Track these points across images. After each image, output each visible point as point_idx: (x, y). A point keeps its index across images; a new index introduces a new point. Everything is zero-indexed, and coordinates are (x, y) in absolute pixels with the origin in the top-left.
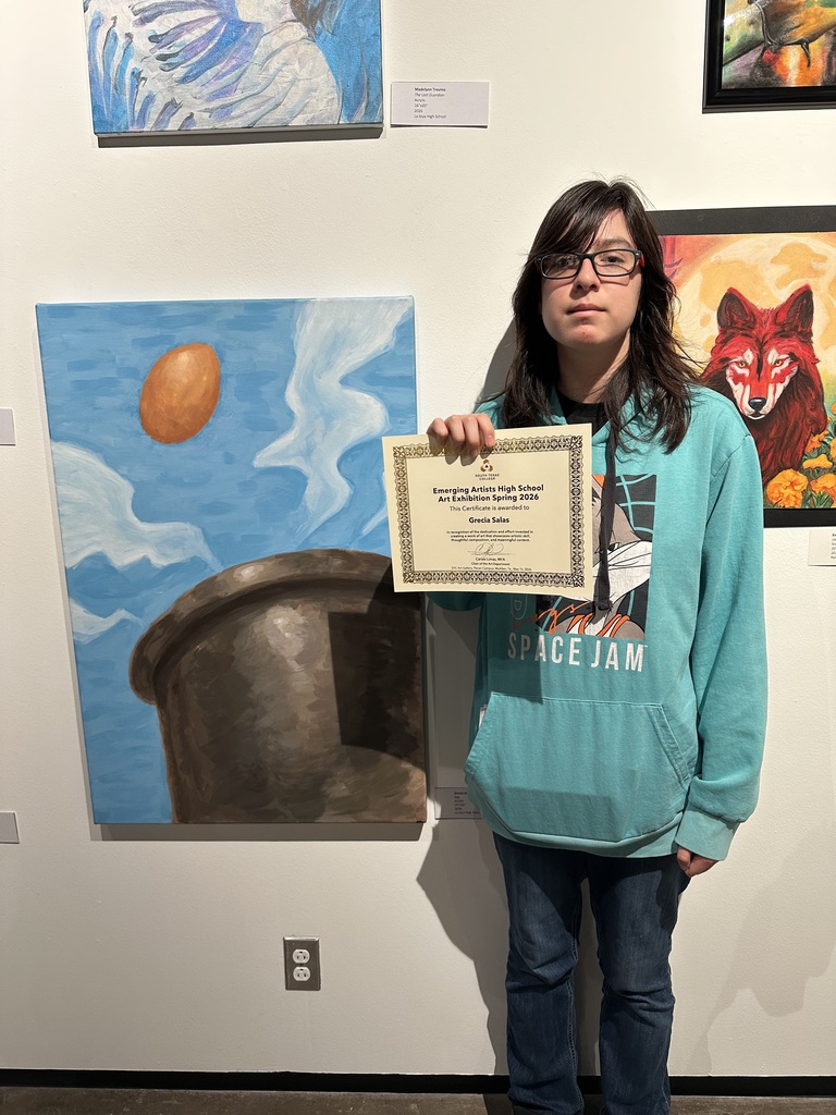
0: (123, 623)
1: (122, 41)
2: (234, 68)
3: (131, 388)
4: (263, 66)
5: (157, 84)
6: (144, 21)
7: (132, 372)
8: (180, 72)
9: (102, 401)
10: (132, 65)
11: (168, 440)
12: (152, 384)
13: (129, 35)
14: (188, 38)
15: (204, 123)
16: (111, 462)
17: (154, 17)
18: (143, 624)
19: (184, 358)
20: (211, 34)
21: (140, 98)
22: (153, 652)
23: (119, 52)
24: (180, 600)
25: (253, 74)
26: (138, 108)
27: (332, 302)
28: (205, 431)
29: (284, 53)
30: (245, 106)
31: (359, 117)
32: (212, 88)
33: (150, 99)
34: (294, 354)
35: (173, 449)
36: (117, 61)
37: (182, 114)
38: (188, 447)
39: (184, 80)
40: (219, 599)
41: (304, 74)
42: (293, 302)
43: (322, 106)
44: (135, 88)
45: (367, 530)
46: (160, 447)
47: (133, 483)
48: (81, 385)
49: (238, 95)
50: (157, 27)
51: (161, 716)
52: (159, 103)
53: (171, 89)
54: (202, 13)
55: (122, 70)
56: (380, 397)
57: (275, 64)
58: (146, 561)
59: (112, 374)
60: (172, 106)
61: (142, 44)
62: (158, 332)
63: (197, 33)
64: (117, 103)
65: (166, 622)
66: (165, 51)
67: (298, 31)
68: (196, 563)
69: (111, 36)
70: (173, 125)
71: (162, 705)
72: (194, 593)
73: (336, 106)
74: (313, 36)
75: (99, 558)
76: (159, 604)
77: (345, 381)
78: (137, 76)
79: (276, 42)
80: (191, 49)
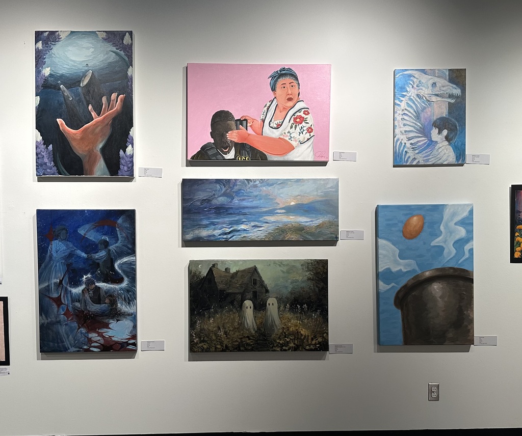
0: (393, 286)
1: (403, 144)
2: (430, 151)
3: (401, 226)
4: (437, 150)
5: (411, 154)
6: (409, 140)
7: (402, 222)
8: (417, 151)
9: (393, 229)
10: (405, 150)
11: (409, 239)
12: (406, 224)
13: (405, 143)
14: (420, 144)
15: (422, 163)
16: (393, 244)
17: (412, 139)
18: (399, 287)
19: (415, 218)
20: (425, 143)
21: (407, 157)
22: (401, 295)
23: (402, 147)
24: (409, 280)
25: (435, 152)
26: (406, 159)
27: (453, 205)
28: (419, 236)
29: (443, 148)
30: (432, 159)
31: (460, 162)
32: (424, 155)
33: (409, 157)
34: (443, 218)
35: (411, 241)
36: (402, 149)
37: (417, 161)
38: (414, 241)
39: (418, 153)
40: (419, 280)
41: (447, 152)
42: (443, 205)
43: (451, 160)
44: (405, 155)
45: (460, 262)
46: (407, 240)
47: (399, 250)
48: (388, 225)
49: (431, 157)
50: (412, 141)
51: (402, 313)
52: (411, 159)
53: (414, 155)
54: (424, 138)
55: (403, 150)
56: (464, 228)
57: (440, 150)
58: (401, 270)
59: (397, 222)
60: (415, 159)
61: (408, 145)
62: (408, 212)
63: (422, 143)
64: (401, 158)
65: (405, 287)
66: (414, 147)
67: (447, 143)
68: (414, 270)
69: (401, 143)
70: (414, 163)
71: (402, 310)
72: (413, 279)
73: (455, 160)
74: (450, 144)
75: (389, 269)
76: (404, 281)
77: (456, 224)
78: (406, 152)
79: (441, 145)
80: (420, 146)
